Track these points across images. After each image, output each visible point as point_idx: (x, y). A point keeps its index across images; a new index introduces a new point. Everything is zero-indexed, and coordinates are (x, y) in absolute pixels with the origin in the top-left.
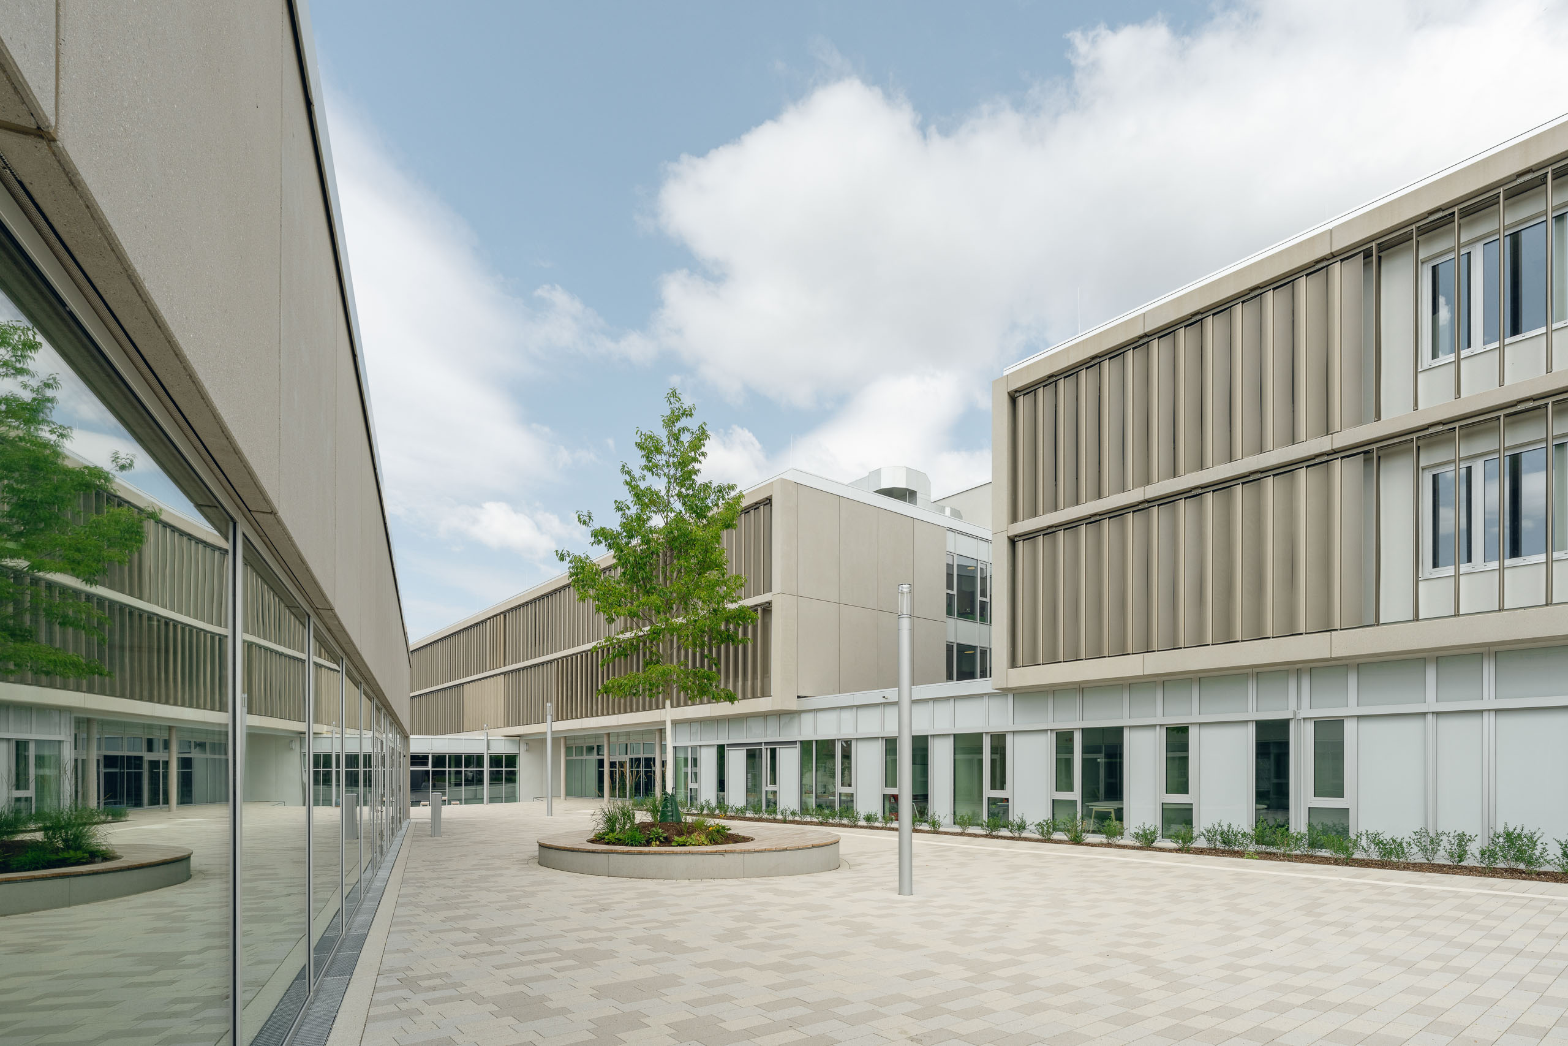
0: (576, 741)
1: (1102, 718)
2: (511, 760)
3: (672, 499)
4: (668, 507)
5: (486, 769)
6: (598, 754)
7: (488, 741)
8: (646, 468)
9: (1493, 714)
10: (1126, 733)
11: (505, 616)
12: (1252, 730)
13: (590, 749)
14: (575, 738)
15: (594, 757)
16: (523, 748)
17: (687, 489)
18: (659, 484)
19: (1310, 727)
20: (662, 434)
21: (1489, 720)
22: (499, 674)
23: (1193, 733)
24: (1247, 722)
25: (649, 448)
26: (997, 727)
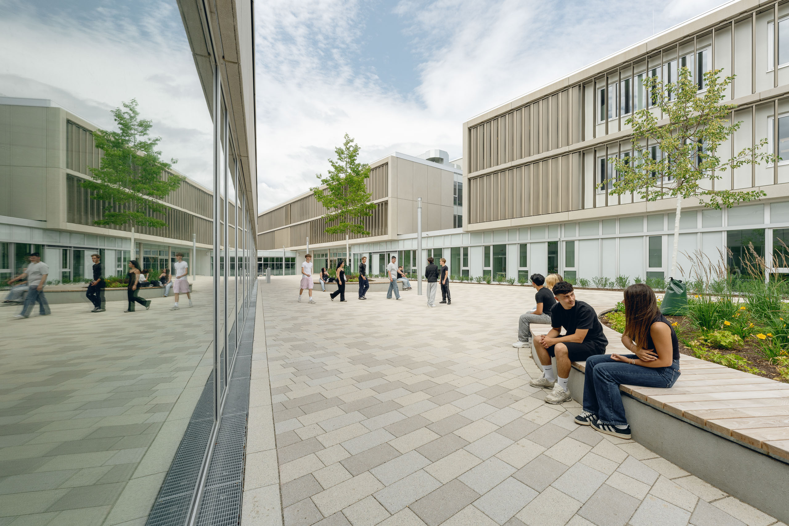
0: (318, 252)
1: (499, 240)
2: (293, 259)
3: (348, 169)
4: (346, 171)
5: (284, 263)
6: (326, 257)
7: (284, 252)
8: (338, 159)
9: (619, 239)
10: (507, 246)
11: (291, 205)
12: (547, 244)
13: (323, 255)
14: (317, 251)
15: (325, 258)
16: (298, 255)
17: (352, 166)
18: (343, 164)
19: (564, 243)
20: (344, 148)
21: (617, 240)
22: (289, 227)
23: (528, 246)
24: (545, 242)
25: (340, 152)
26: (465, 245)
